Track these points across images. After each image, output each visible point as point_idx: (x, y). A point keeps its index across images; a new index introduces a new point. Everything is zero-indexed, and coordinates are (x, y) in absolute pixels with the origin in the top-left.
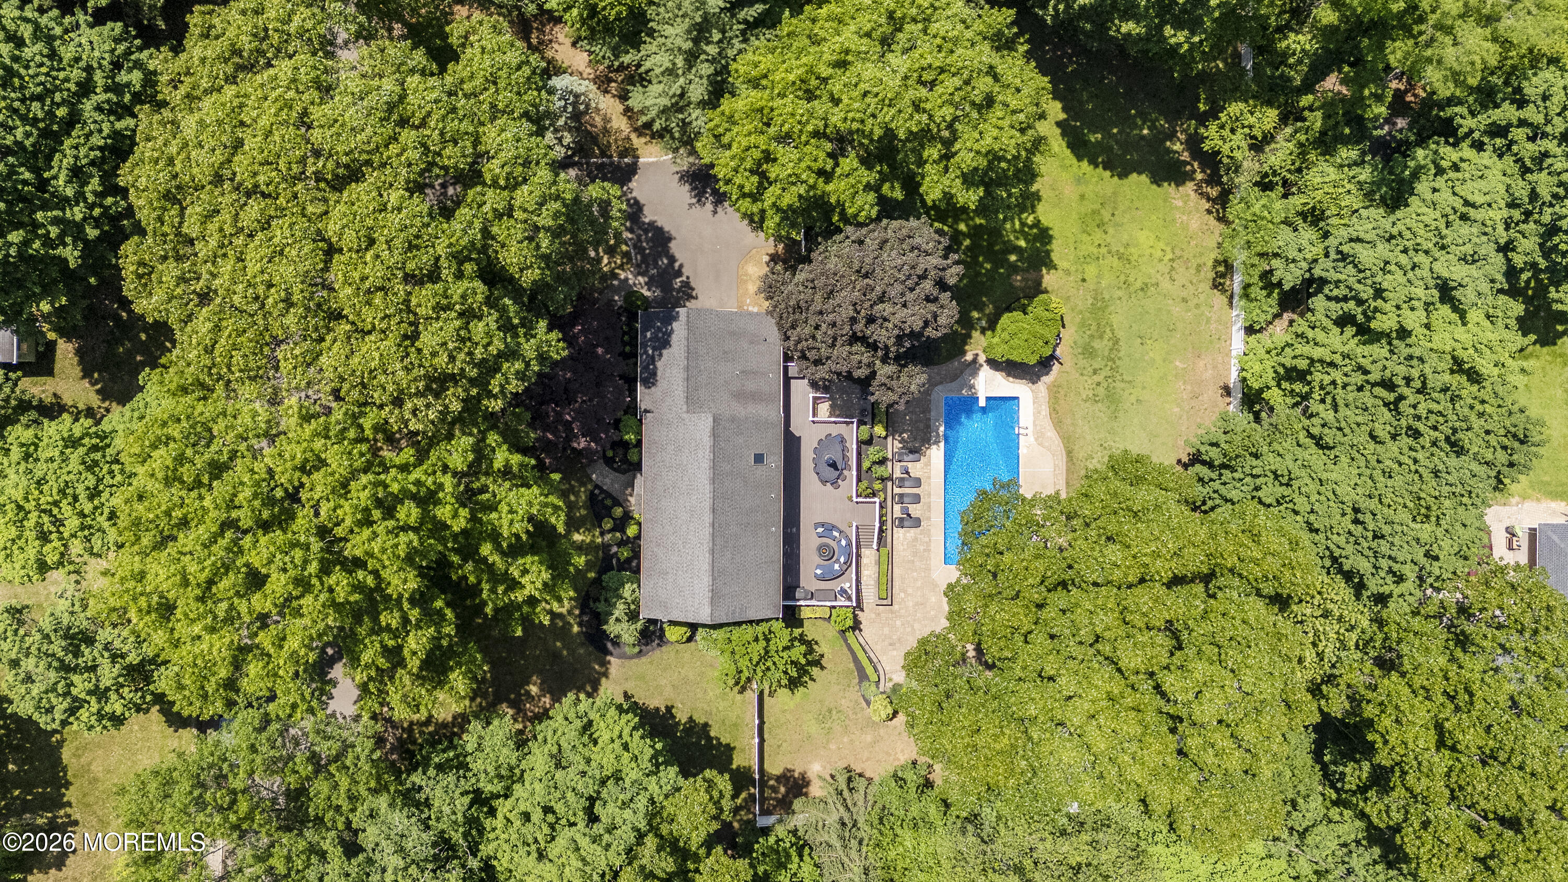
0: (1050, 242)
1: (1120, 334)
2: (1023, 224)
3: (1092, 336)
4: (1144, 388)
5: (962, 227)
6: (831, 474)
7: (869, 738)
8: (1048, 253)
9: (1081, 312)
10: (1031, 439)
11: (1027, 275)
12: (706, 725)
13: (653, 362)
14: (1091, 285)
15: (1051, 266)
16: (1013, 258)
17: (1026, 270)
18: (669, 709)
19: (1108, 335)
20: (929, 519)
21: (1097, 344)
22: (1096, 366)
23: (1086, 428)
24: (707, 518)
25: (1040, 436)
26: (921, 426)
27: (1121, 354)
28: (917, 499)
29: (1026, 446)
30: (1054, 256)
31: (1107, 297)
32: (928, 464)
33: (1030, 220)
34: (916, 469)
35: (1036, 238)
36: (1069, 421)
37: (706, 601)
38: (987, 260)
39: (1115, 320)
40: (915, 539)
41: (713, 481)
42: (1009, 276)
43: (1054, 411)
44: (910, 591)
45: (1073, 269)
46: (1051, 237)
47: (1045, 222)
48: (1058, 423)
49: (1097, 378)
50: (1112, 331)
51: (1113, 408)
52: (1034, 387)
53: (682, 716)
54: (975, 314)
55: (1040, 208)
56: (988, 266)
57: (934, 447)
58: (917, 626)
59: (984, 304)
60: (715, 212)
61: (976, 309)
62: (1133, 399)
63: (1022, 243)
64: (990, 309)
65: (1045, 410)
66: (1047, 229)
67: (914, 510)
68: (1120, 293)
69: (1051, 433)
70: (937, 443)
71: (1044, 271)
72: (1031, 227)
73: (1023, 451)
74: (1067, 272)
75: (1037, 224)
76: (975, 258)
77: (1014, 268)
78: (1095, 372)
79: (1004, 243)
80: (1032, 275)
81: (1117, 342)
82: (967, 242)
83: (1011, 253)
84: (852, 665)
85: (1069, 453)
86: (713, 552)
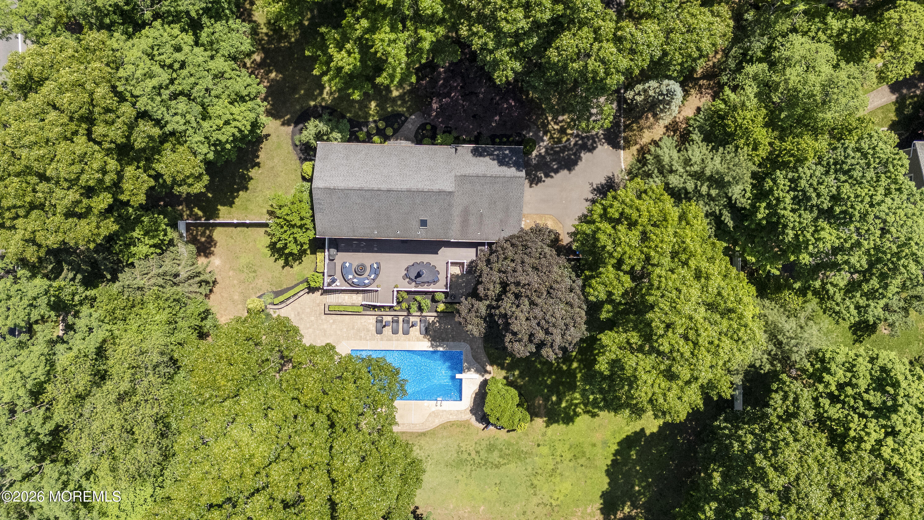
0: (564, 423)
1: (503, 469)
2: (576, 405)
3: (501, 450)
4: (466, 485)
5: (575, 365)
6: (413, 275)
7: (236, 297)
8: (557, 422)
9: (517, 443)
10: (434, 409)
11: (542, 408)
12: (247, 189)
13: (488, 155)
14: (535, 450)
15: (549, 424)
16: (554, 398)
17: (545, 406)
18: (258, 165)
19: (502, 461)
20: (382, 340)
21: (496, 454)
22: (481, 454)
23: (440, 446)
24: (384, 187)
25: (435, 414)
26: (444, 336)
27: (489, 470)
28: (395, 332)
29: (429, 405)
30: (555, 426)
31: (528, 461)
32: (418, 340)
33: (579, 410)
34: (415, 332)
35: (567, 414)
36: (445, 434)
37: (327, 185)
38: (553, 381)
39: (512, 466)
40: (368, 330)
41: (409, 191)
42: (542, 395)
43: (452, 424)
44: (334, 326)
45: (546, 438)
46: (567, 424)
47: (578, 420)
48: (444, 427)
49: (473, 454)
50: (505, 464)
51: (453, 464)
52: (468, 411)
53: (253, 173)
54: (517, 373)
55: (587, 417)
56: (549, 382)
57: (429, 344)
58: (311, 330)
59: (524, 379)
60: (587, 200)
61: (520, 373)
62: (459, 477)
63: (564, 405)
64: (520, 382)
65: (453, 418)
66: (573, 422)
67: (388, 331)
68: (530, 470)
69: (437, 422)
70: (432, 345)
71: (545, 419)
72: (574, 410)
73: (426, 403)
74: (544, 434)
75: (577, 415)
76: (555, 373)
77: (547, 399)
78: (478, 452)
79: (564, 393)
80: (543, 411)
81: (497, 466)
82: (565, 368)
83: (557, 397)
84: (285, 287)
85: (424, 434)
86: (360, 190)
